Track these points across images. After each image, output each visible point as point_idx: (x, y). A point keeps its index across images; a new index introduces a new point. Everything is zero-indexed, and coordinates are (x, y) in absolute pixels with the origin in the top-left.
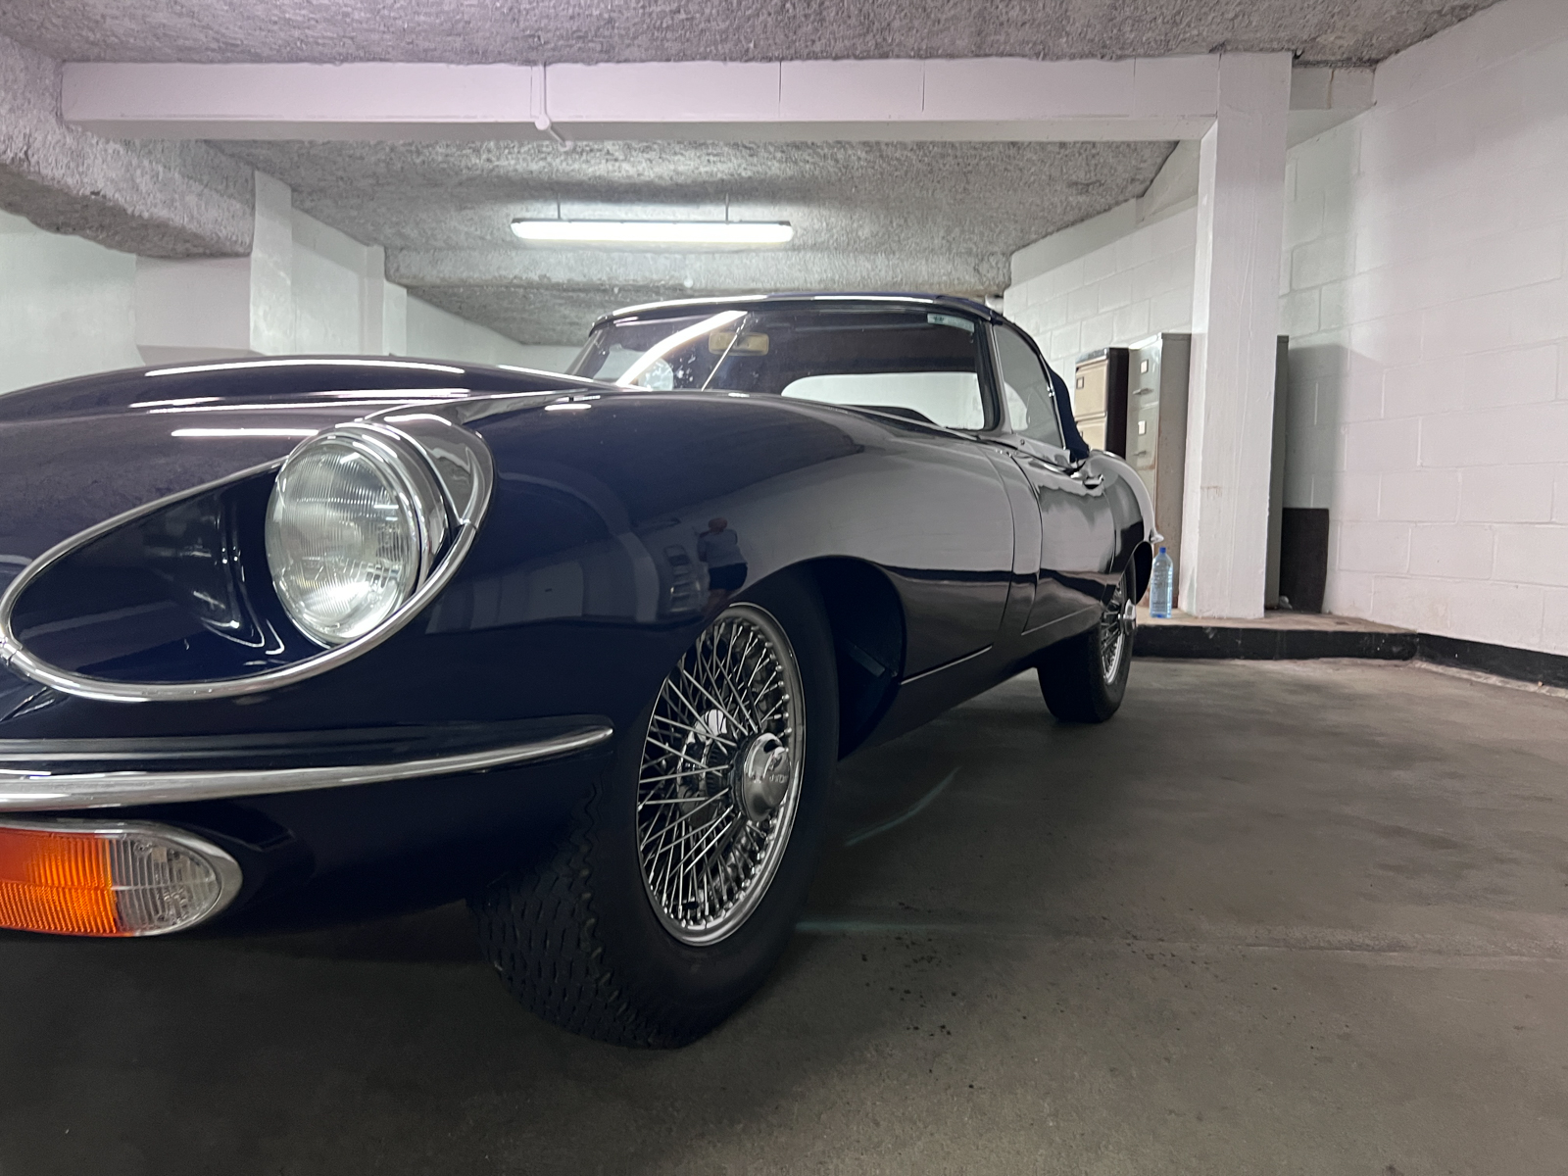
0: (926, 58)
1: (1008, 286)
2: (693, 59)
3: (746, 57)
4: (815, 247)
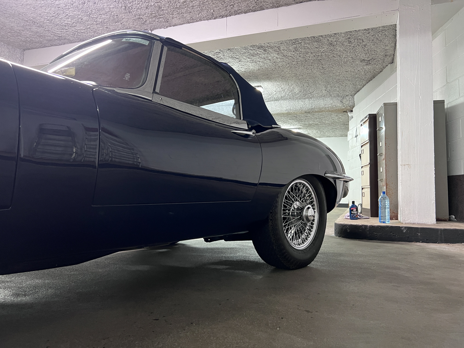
0: (278, 7)
1: (354, 107)
2: (197, 21)
3: (213, 17)
4: (282, 98)
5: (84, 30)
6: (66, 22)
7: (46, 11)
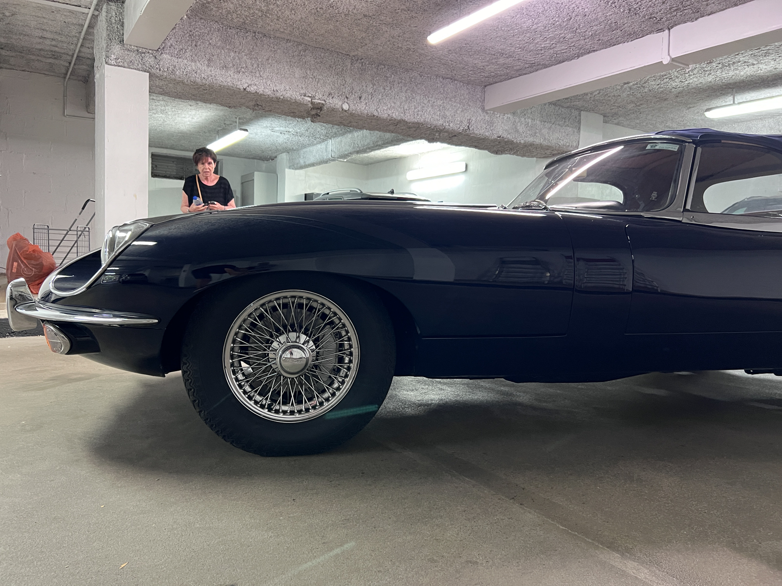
5: (566, 49)
6: (543, 46)
7: (519, 39)
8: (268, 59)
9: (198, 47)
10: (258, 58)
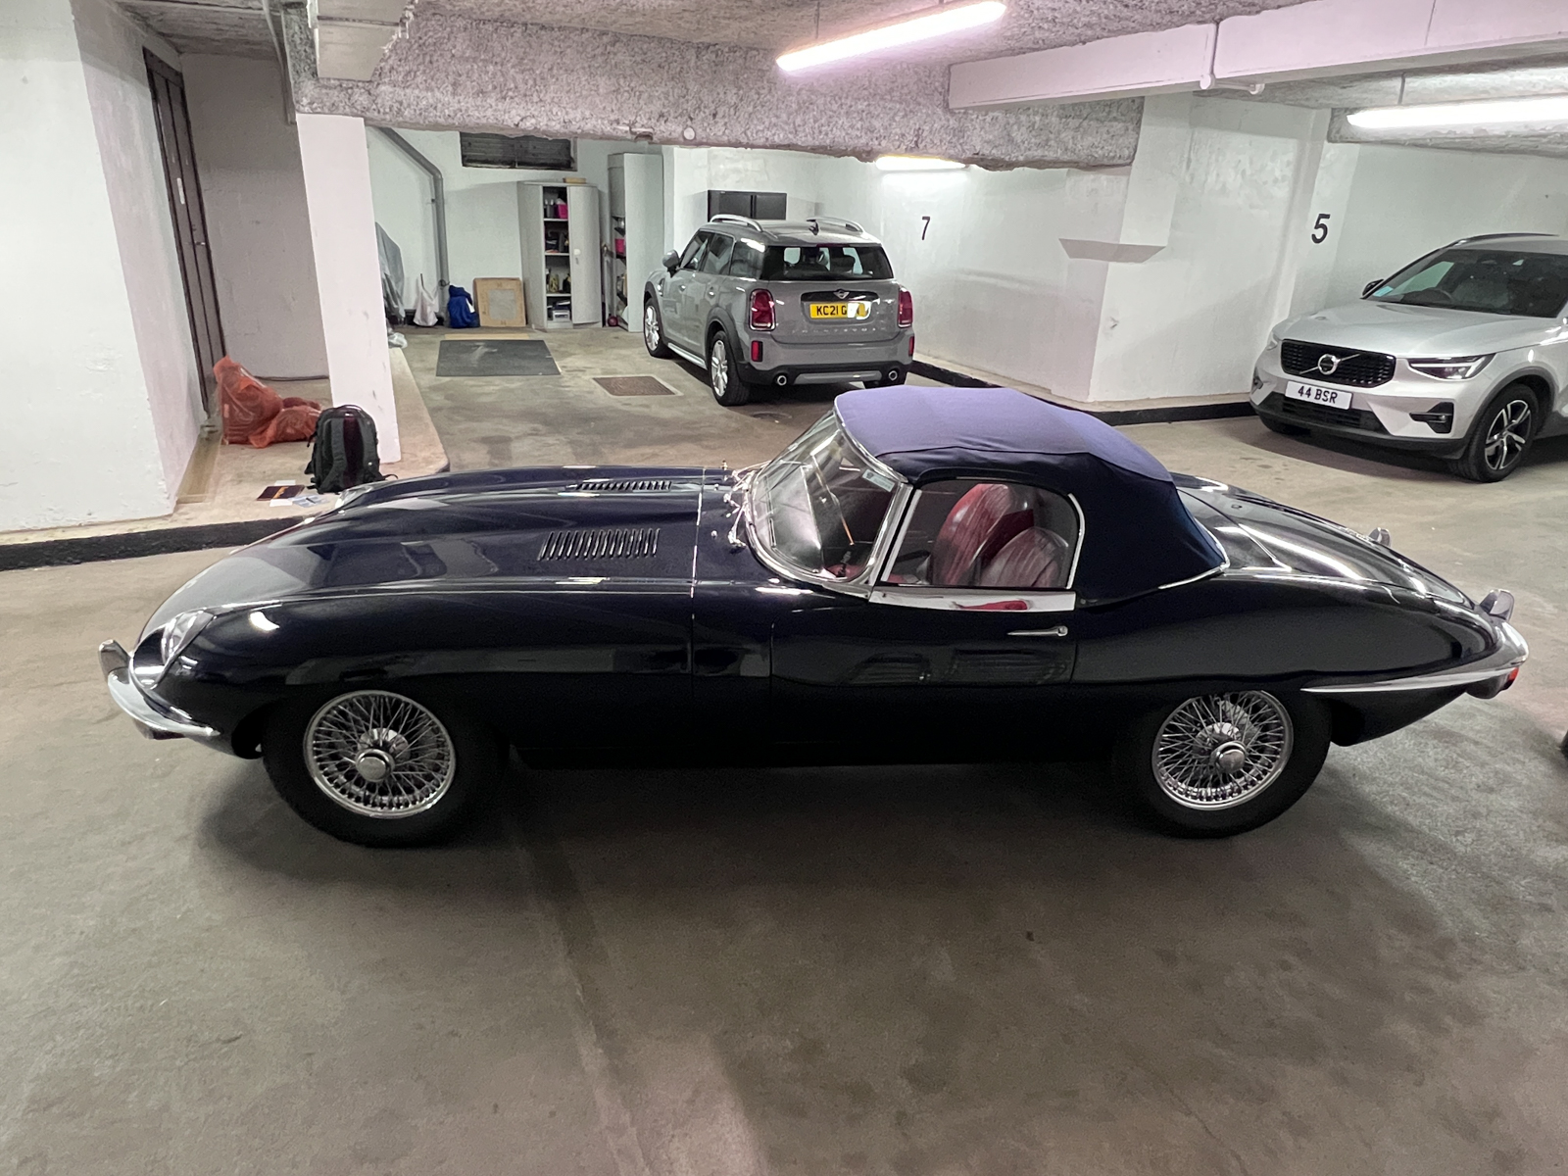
8: (551, 69)
9: (435, 65)
10: (535, 68)
